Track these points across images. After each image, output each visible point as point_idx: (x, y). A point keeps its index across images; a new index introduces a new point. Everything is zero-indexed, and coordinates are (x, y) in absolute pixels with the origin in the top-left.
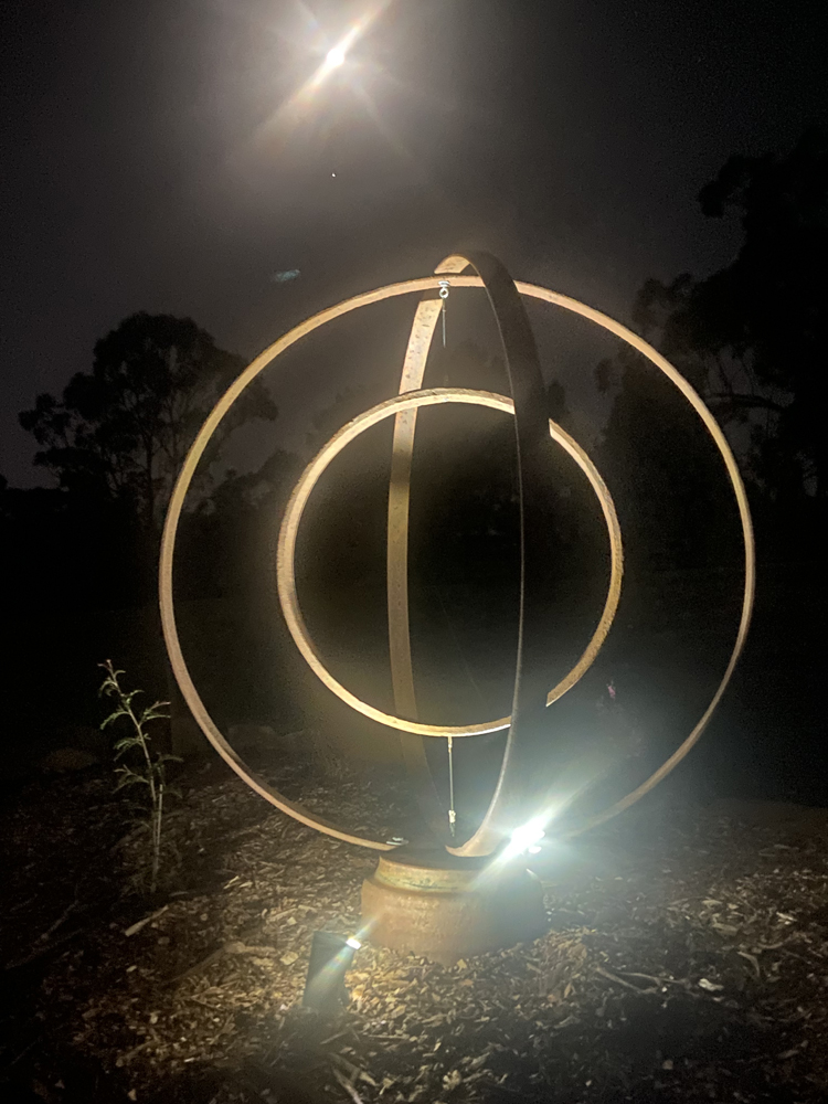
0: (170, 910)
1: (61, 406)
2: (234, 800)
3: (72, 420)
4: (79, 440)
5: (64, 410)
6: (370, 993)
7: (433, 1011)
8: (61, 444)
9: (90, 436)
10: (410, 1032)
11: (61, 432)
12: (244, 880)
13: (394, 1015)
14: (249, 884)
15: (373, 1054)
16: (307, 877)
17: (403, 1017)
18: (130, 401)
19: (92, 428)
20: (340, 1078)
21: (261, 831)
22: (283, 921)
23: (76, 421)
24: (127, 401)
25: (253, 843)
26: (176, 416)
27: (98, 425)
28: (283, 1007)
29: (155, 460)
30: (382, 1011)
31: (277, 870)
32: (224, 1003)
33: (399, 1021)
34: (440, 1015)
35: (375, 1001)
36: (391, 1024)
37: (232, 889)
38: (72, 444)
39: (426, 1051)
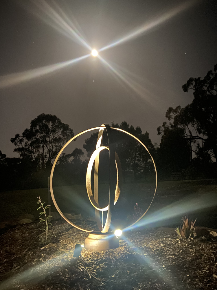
0: (49, 245)
1: (21, 137)
2: (62, 228)
3: (24, 140)
4: (25, 146)
5: (22, 138)
6: (85, 255)
7: (96, 257)
8: (21, 147)
9: (28, 144)
10: (92, 261)
11: (21, 143)
12: (64, 240)
13: (89, 258)
14: (65, 241)
15: (85, 264)
16: (76, 240)
17: (90, 258)
18: (39, 136)
19: (29, 142)
20: (79, 267)
21: (67, 233)
22: (71, 246)
23: (25, 140)
24: (38, 135)
25: (66, 235)
26: (50, 140)
27: (31, 142)
28: (70, 258)
29: (45, 151)
30: (87, 258)
31: (70, 239)
32: (59, 258)
33: (90, 259)
34: (97, 258)
35: (86, 256)
36: (88, 259)
37: (61, 242)
38: (24, 146)
39: (94, 263)
